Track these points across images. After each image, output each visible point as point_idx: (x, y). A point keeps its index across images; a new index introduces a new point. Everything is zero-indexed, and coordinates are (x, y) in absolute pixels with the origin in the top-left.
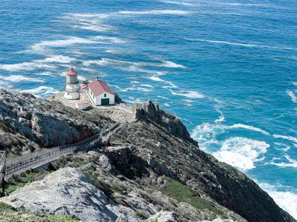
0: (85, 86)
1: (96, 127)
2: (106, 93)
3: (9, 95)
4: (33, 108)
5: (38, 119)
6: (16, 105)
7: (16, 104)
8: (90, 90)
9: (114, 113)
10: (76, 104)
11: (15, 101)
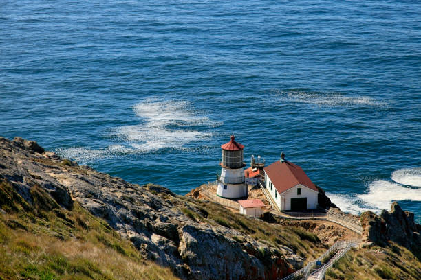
0: (258, 172)
1: (294, 256)
2: (300, 186)
3: (132, 190)
4: (177, 216)
5: (190, 238)
6: (148, 210)
7: (147, 207)
8: (268, 180)
9: (317, 227)
10: (241, 209)
11: (145, 202)
